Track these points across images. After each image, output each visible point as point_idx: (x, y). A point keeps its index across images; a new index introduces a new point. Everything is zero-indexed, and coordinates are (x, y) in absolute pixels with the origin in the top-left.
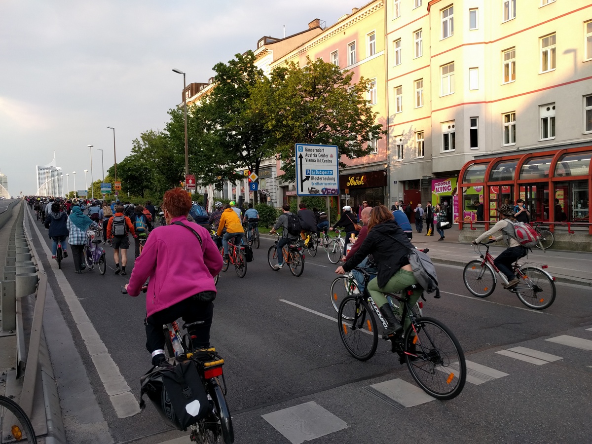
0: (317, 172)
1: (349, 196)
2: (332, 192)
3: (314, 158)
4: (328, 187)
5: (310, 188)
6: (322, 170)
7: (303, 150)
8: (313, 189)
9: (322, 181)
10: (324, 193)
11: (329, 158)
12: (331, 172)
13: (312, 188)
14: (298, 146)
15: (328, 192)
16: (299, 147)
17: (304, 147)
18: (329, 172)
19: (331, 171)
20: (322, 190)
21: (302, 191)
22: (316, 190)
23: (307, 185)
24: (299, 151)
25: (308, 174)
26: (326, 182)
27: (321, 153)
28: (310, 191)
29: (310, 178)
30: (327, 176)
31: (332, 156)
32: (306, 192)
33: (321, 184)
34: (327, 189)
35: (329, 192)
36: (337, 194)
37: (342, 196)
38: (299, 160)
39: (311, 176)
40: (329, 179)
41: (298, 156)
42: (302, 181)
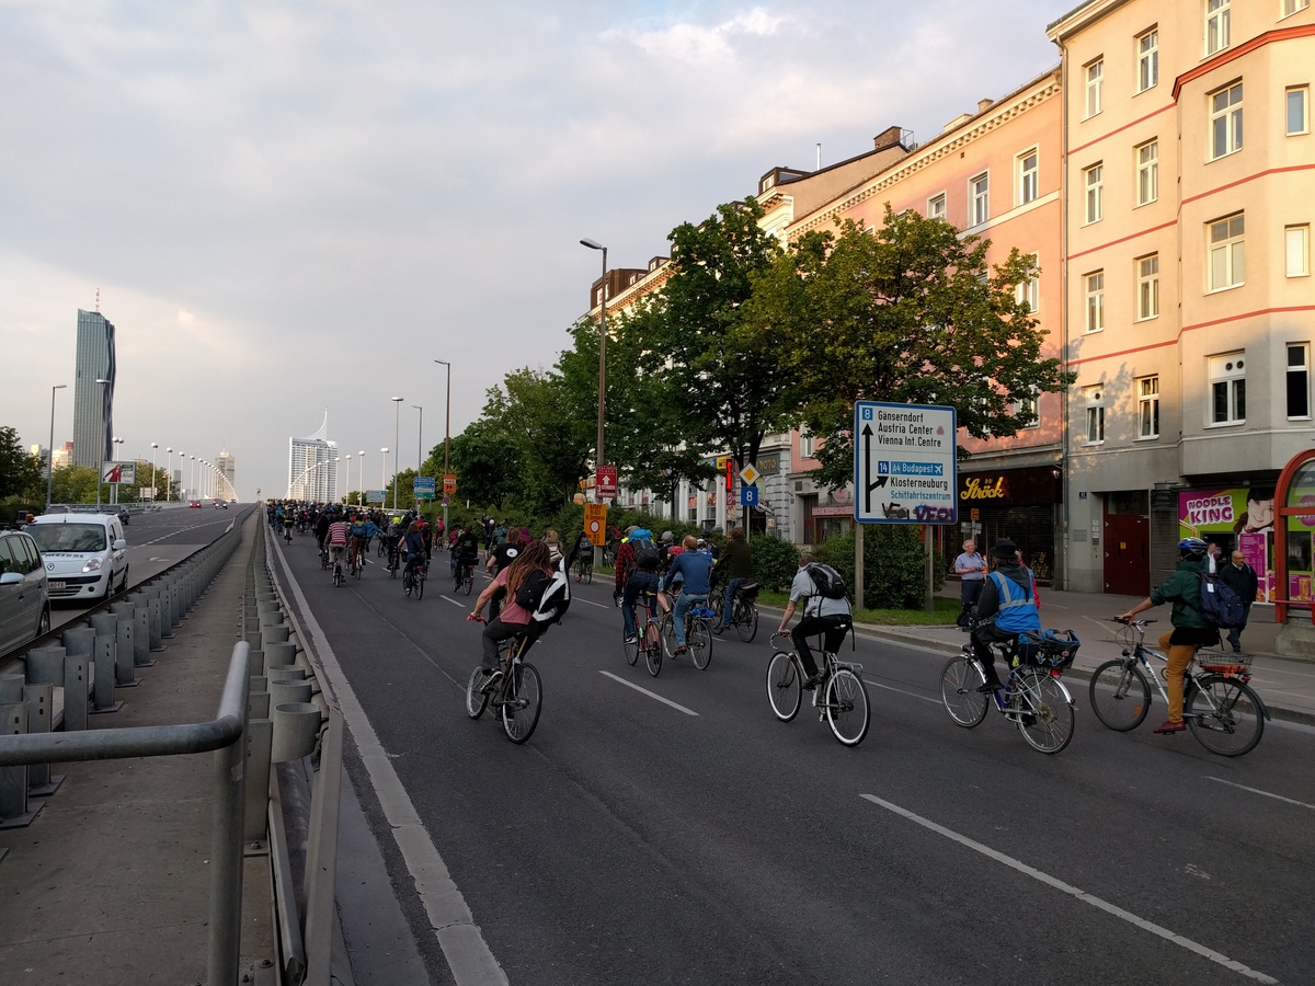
0: (903, 467)
1: (979, 526)
2: (939, 516)
3: (898, 435)
4: (930, 503)
5: (887, 505)
6: (917, 464)
7: (872, 415)
8: (895, 508)
9: (917, 489)
10: (920, 518)
11: (934, 436)
12: (939, 469)
13: (892, 505)
14: (861, 407)
15: (930, 516)
16: (864, 409)
17: (876, 409)
18: (934, 469)
19: (938, 465)
20: (916, 511)
21: (868, 510)
22: (902, 510)
23: (881, 497)
24: (864, 418)
25: (884, 472)
26: (927, 490)
27: (917, 424)
28: (888, 512)
29: (889, 481)
30: (928, 478)
31: (940, 431)
32: (877, 513)
33: (913, 496)
34: (927, 509)
35: (933, 516)
36: (952, 521)
37: (964, 524)
38: (862, 438)
39: (890, 475)
40: (932, 484)
41: (862, 429)
42: (869, 488)
